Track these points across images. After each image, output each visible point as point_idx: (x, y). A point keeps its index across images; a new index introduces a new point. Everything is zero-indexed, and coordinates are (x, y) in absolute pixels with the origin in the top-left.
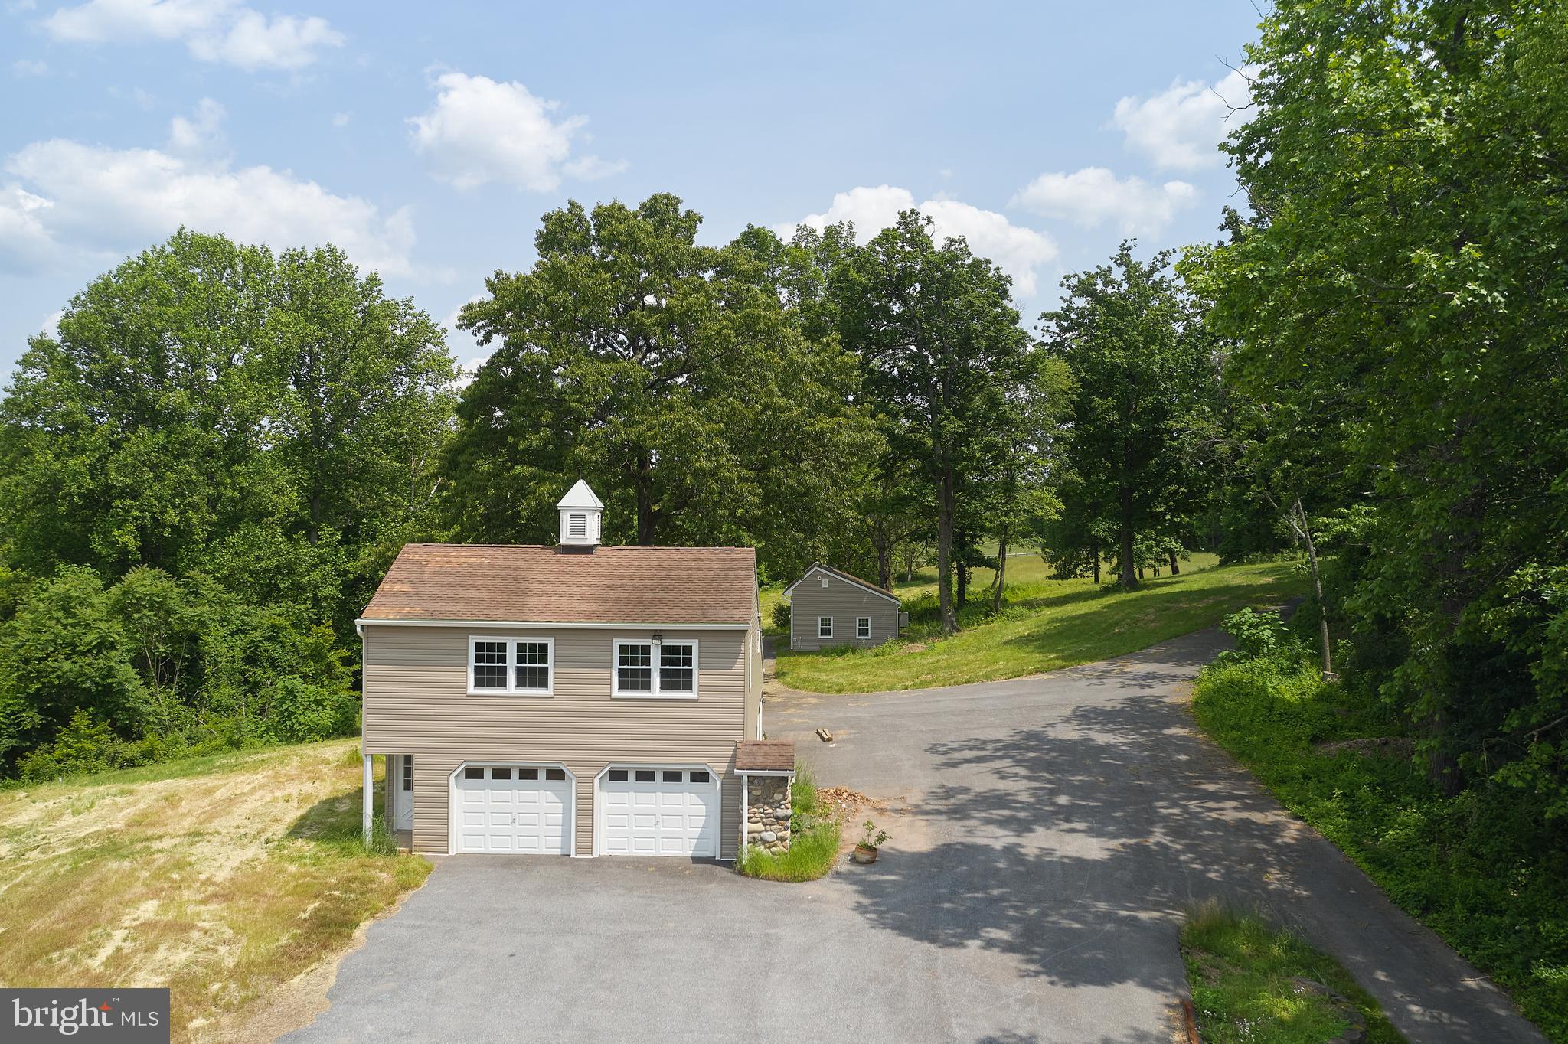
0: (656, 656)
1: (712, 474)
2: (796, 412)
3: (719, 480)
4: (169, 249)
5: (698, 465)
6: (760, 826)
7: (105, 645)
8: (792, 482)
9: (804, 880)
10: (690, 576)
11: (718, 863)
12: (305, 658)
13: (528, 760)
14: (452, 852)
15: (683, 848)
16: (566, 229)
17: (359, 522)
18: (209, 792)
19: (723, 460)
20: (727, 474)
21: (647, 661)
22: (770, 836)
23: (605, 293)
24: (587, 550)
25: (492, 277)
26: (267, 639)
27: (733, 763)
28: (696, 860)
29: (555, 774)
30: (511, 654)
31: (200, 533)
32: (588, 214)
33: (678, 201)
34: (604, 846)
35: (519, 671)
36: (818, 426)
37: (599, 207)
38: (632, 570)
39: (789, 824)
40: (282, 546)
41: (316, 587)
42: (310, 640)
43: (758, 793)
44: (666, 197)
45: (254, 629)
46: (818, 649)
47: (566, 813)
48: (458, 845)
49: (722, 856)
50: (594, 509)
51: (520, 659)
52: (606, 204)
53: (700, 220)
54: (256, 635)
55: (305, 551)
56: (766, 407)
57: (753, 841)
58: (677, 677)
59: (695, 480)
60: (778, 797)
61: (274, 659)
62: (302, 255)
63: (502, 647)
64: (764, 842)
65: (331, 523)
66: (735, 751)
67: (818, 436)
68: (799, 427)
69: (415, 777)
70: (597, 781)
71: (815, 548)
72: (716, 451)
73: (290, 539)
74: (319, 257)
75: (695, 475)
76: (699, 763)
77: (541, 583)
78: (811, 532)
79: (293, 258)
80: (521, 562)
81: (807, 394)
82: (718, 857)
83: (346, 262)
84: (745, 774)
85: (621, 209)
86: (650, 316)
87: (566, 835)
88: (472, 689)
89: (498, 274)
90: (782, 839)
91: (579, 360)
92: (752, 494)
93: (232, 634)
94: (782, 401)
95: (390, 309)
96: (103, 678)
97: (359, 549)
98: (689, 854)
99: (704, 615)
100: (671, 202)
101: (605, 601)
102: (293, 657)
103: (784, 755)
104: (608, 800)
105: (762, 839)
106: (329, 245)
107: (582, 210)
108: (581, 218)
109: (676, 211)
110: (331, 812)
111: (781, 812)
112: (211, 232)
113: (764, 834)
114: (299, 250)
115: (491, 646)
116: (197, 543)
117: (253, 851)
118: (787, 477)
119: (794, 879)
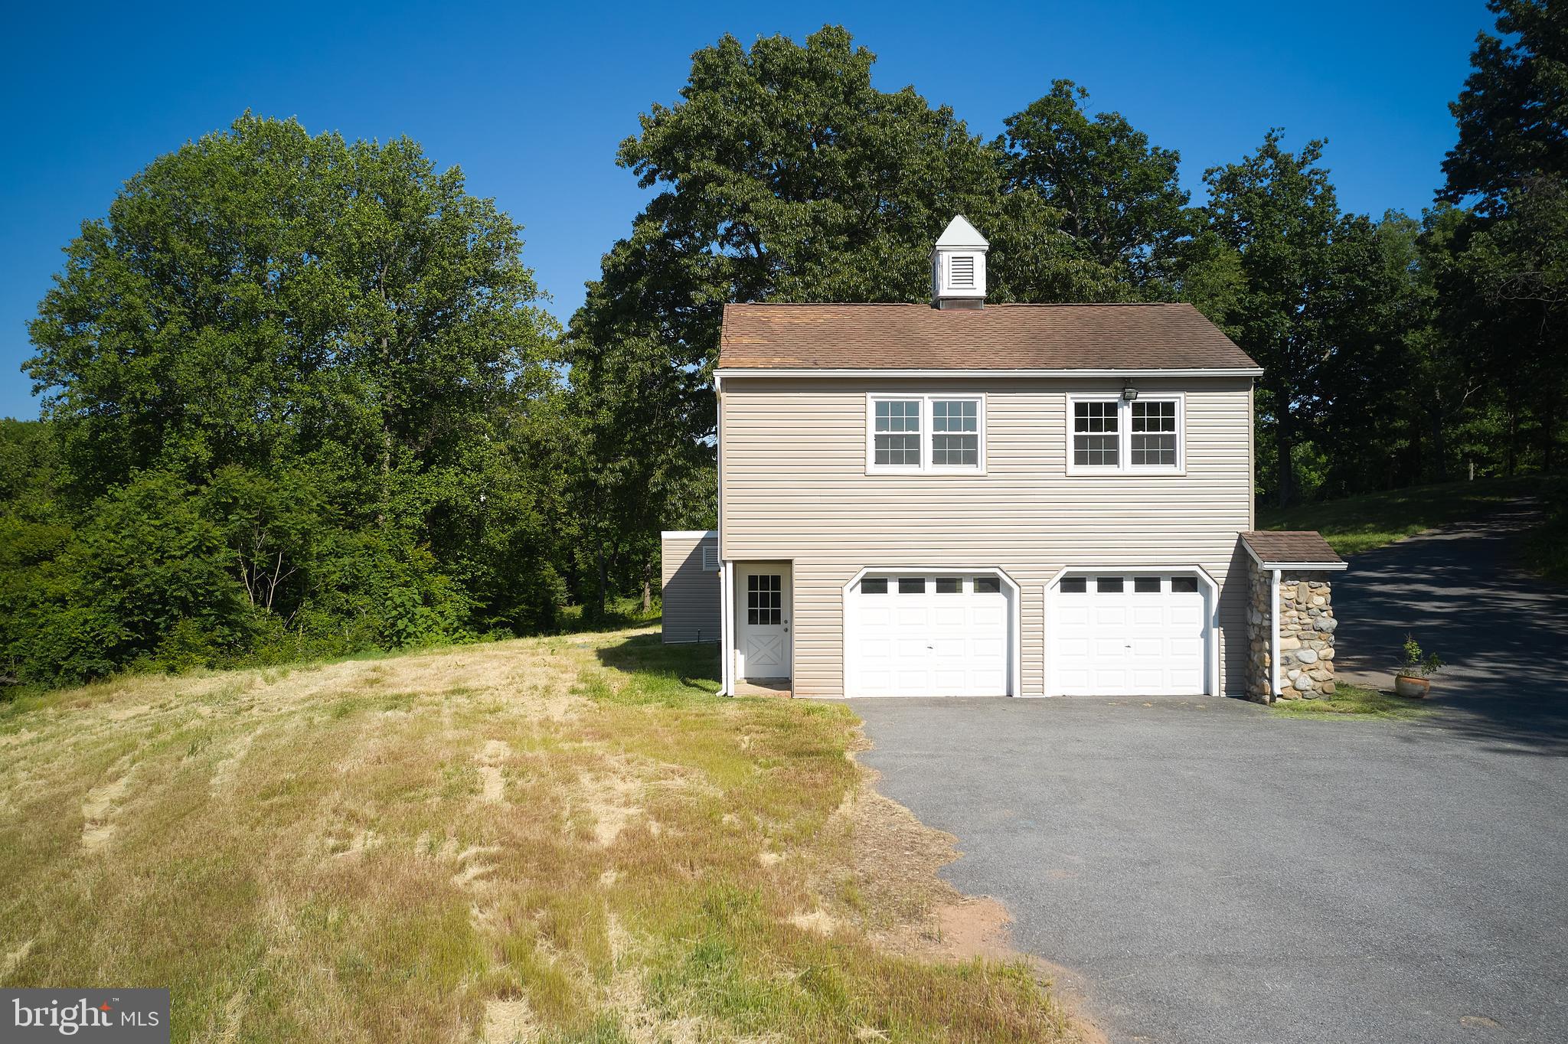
0: (1125, 417)
6: (1294, 643)
13: (950, 564)
14: (849, 694)
15: (1164, 683)
21: (1113, 425)
22: (1309, 655)
24: (974, 304)
27: (1237, 561)
29: (989, 584)
30: (926, 418)
34: (1058, 681)
35: (937, 441)
43: (1291, 594)
48: (857, 684)
49: (1222, 692)
50: (978, 249)
51: (938, 425)
57: (1287, 663)
58: (1155, 446)
60: (1318, 601)
63: (913, 408)
64: (1301, 664)
70: (1047, 591)
74: (392, 150)
82: (1215, 694)
84: (1277, 567)
87: (1006, 668)
88: (872, 467)
90: (1326, 660)
99: (1187, 361)
102: (388, 584)
103: (1315, 545)
104: (1058, 620)
105: (1298, 660)
111: (1322, 622)
113: (1301, 653)
115: (897, 407)
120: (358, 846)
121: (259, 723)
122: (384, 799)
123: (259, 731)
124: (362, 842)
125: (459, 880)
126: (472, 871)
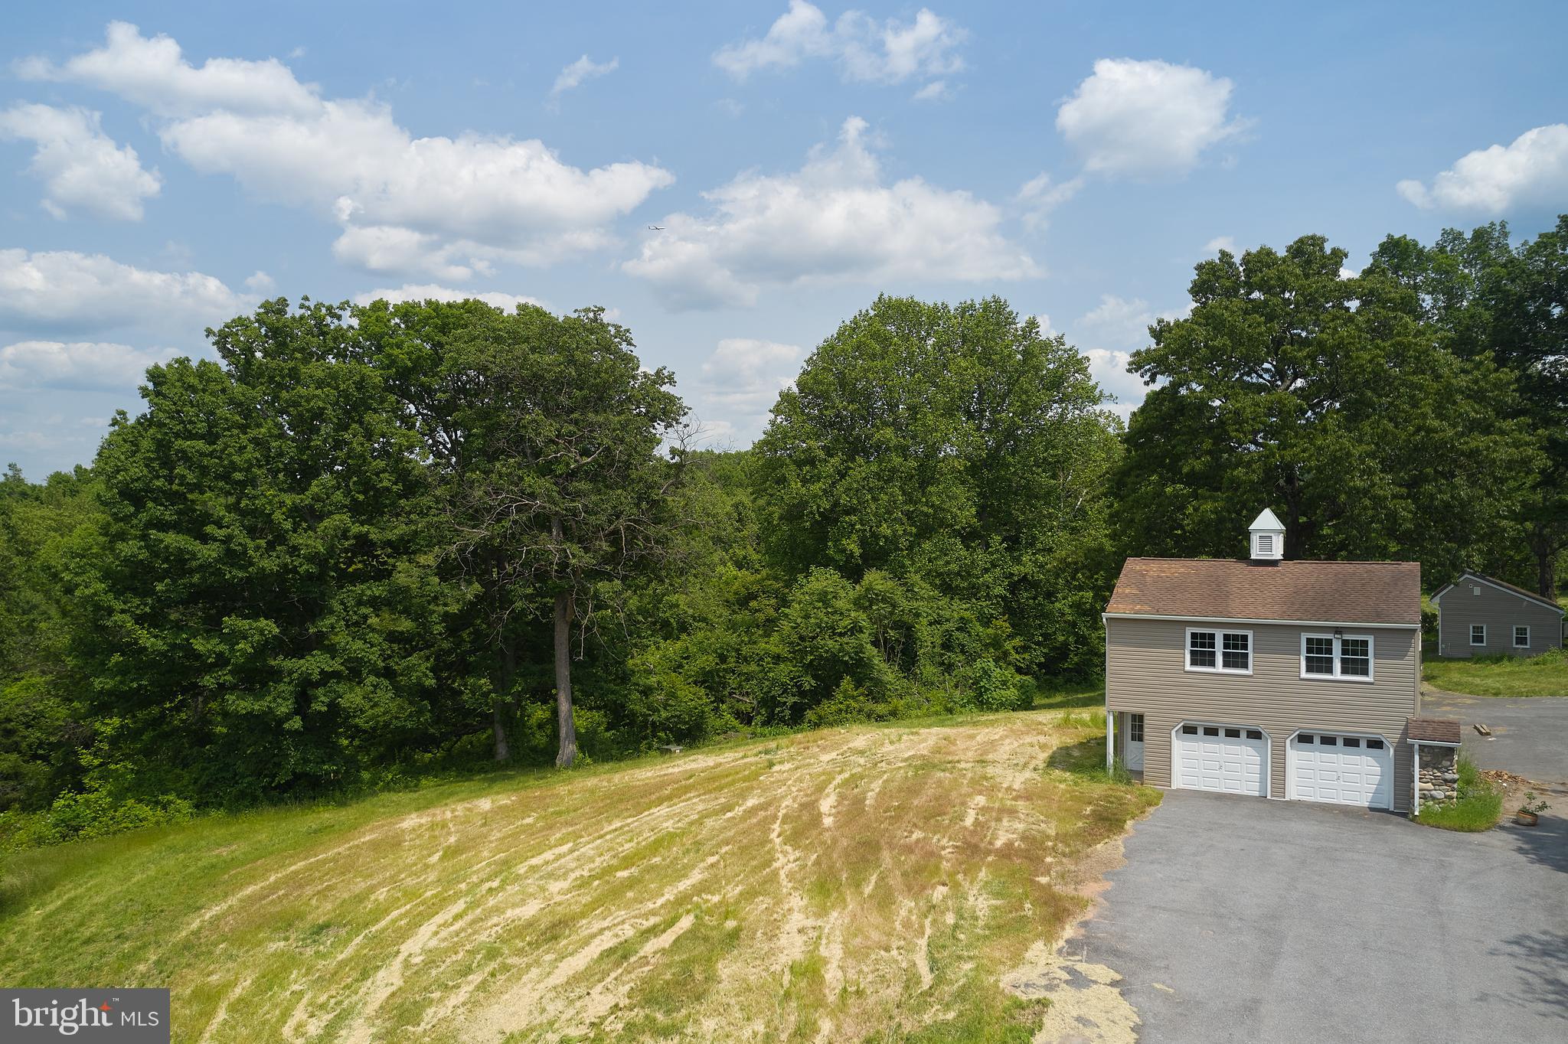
0: (1337, 647)
1: (1366, 492)
2: (1450, 433)
3: (1374, 498)
4: (872, 313)
5: (1352, 484)
6: (1430, 786)
7: (855, 629)
8: (1445, 497)
9: (1471, 831)
10: (1363, 584)
11: (1392, 813)
12: (987, 646)
13: (1233, 722)
14: (1174, 787)
15: (1362, 800)
16: (1219, 277)
17: (1019, 531)
18: (972, 737)
19: (1376, 479)
20: (1381, 493)
21: (1330, 651)
22: (1439, 794)
23: (1261, 334)
24: (1273, 563)
25: (1155, 325)
26: (958, 629)
27: (1405, 733)
28: (1372, 809)
29: (1255, 735)
30: (1219, 642)
31: (903, 543)
32: (1237, 260)
33: (1323, 240)
34: (1293, 793)
35: (1225, 654)
36: (1473, 445)
37: (1249, 254)
38: (1313, 580)
39: (1455, 786)
40: (961, 552)
41: (988, 587)
42: (990, 631)
43: (1429, 759)
44: (1313, 238)
45: (948, 620)
46: (1470, 656)
47: (1263, 764)
48: (1178, 782)
49: (1395, 808)
50: (1279, 532)
51: (1226, 646)
52: (1254, 250)
53: (1346, 256)
54: (947, 626)
55: (981, 557)
56: (1419, 429)
57: (1424, 797)
58: (1355, 664)
59: (1349, 497)
60: (1446, 763)
61: (964, 646)
62: (972, 306)
63: (1212, 636)
64: (1433, 798)
65: (998, 533)
66: (1406, 725)
67: (1473, 454)
68: (1453, 446)
69: (1146, 730)
70: (1288, 742)
71: (1469, 556)
72: (1370, 472)
73: (968, 547)
74: (986, 307)
75: (1349, 494)
76: (1374, 733)
77: (1239, 588)
78: (1464, 542)
79: (964, 310)
80: (1220, 573)
81: (1461, 414)
82: (1392, 809)
83: (1008, 310)
84: (1417, 742)
85: (1269, 253)
86: (1300, 350)
87: (1263, 782)
88: (1188, 667)
89: (1160, 322)
90: (1450, 798)
91: (1236, 394)
92: (1405, 510)
93: (931, 624)
94: (1436, 423)
95: (1046, 346)
96: (856, 653)
97: (1022, 555)
98: (1366, 804)
99: (1378, 617)
100: (1317, 242)
101: (1293, 604)
102: (978, 646)
103: (1451, 730)
104: (1297, 758)
105: (1431, 796)
106: (994, 296)
107: (1232, 257)
108: (1231, 265)
109: (1322, 249)
110: (1069, 755)
111: (1448, 776)
112: (905, 297)
113: (1433, 792)
114: (969, 302)
115: (1203, 636)
116: (902, 550)
117: (1028, 774)
118: (1440, 492)
119: (1462, 829)
120: (914, 836)
121: (885, 772)
122: (927, 819)
123: (885, 777)
124: (917, 835)
125: (943, 853)
126: (948, 850)
